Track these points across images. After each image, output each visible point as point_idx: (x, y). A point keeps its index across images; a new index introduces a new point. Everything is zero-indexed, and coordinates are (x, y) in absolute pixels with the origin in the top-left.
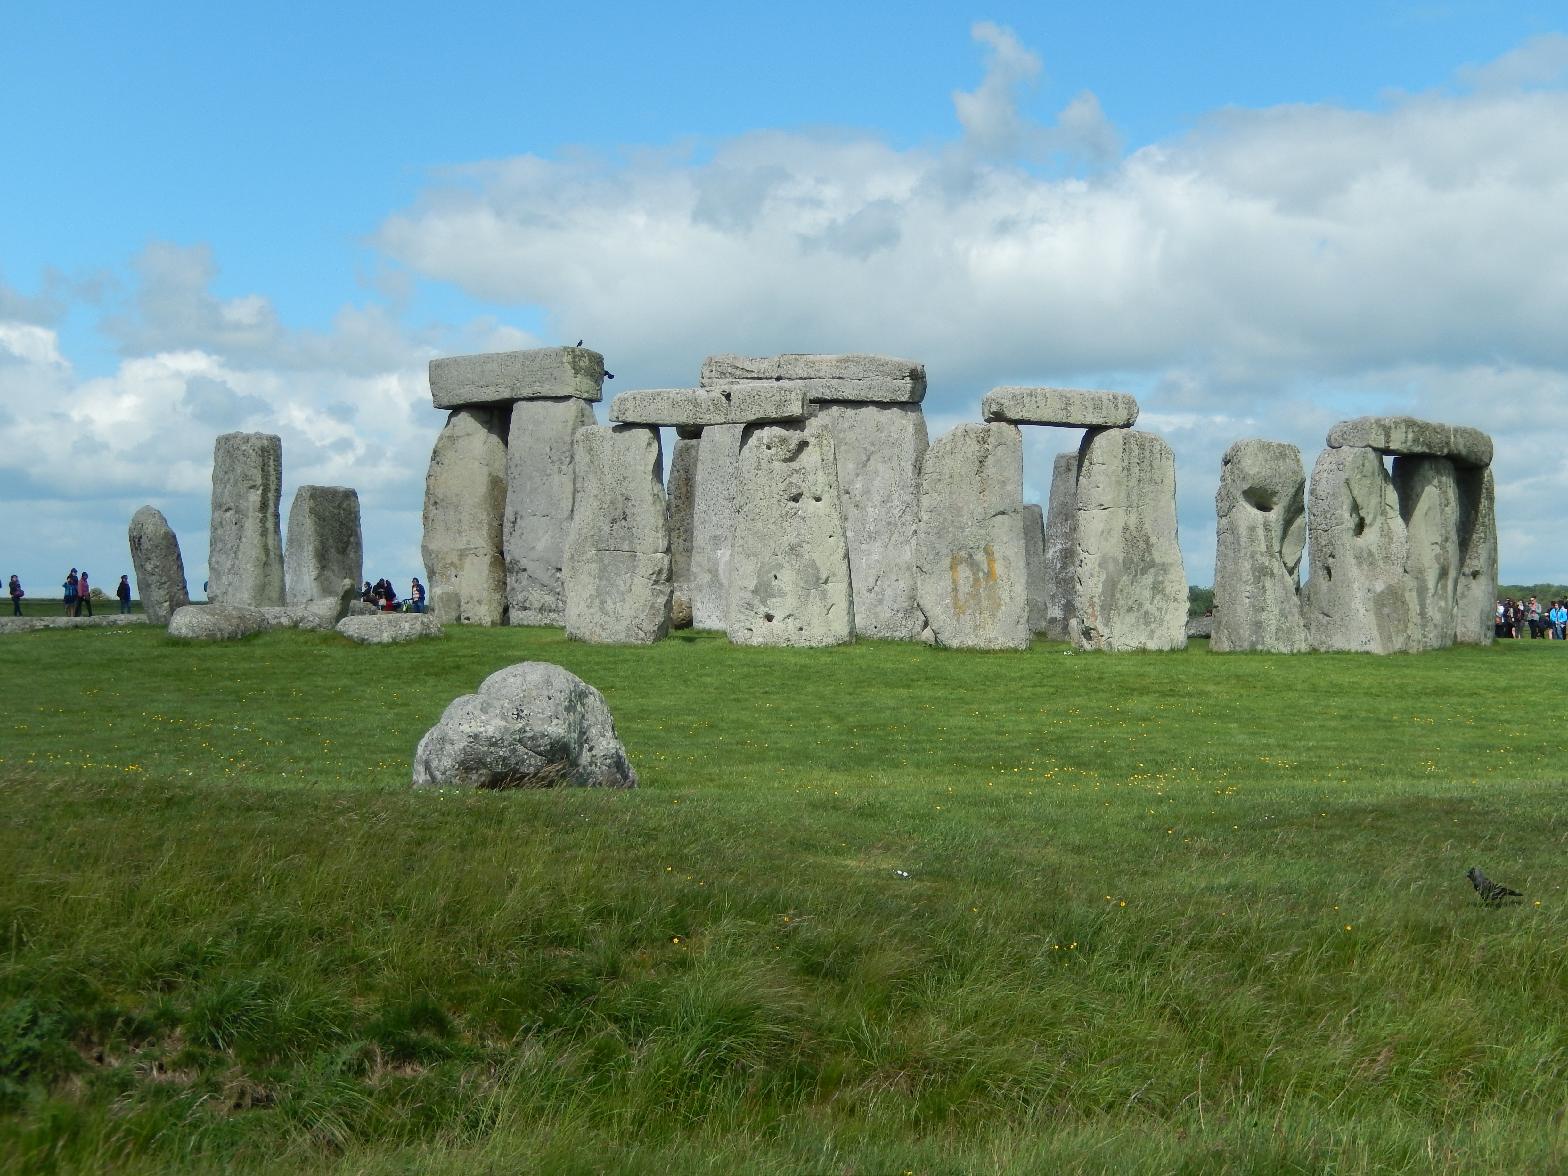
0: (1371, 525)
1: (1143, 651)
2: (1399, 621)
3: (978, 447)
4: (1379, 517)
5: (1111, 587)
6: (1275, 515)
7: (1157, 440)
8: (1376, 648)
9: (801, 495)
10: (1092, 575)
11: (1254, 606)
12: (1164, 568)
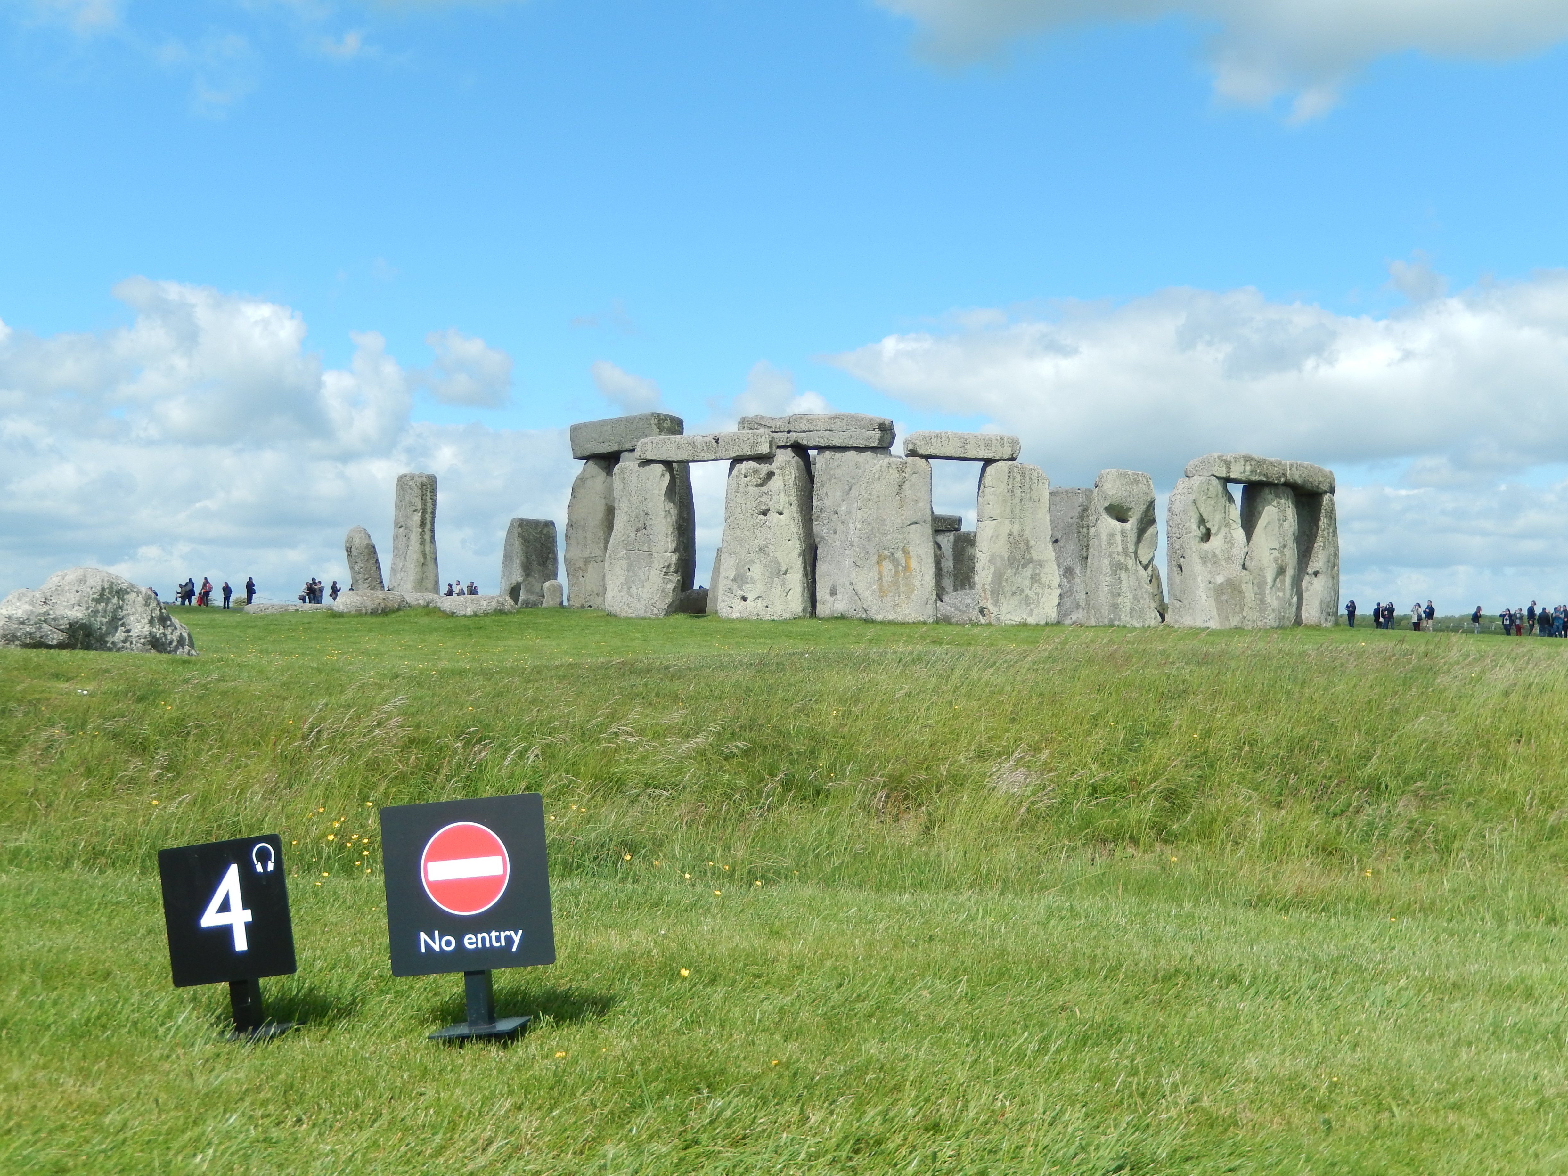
0: (1216, 534)
1: (1025, 625)
2: (1236, 605)
3: (898, 475)
4: (1223, 528)
5: (999, 577)
6: (1131, 525)
7: (1035, 470)
8: (1214, 624)
9: (768, 510)
10: (984, 569)
11: (1112, 592)
12: (1041, 564)
